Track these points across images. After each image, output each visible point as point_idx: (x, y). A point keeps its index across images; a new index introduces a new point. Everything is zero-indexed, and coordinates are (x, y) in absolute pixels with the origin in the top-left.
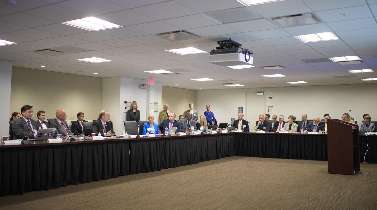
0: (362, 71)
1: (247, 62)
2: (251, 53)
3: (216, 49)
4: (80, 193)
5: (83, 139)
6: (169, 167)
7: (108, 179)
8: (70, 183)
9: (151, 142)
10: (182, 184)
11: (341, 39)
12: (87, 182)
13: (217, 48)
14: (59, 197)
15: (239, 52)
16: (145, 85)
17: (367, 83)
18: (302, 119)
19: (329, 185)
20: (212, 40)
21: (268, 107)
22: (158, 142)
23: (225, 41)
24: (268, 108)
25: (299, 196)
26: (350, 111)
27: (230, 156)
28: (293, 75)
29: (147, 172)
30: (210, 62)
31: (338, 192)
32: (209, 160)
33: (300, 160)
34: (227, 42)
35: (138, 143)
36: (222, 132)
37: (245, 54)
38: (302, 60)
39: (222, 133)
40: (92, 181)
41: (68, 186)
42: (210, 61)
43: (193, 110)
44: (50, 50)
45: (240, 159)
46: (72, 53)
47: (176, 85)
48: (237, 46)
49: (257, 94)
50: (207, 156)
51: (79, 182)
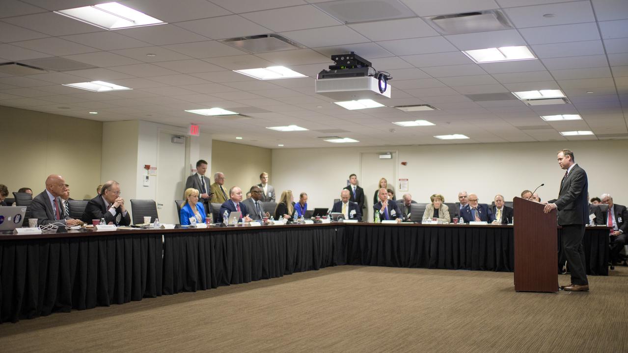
0: (563, 118)
1: (382, 93)
2: (388, 77)
3: (328, 70)
4: (78, 325)
5: (78, 230)
6: (231, 283)
7: (125, 302)
8: (56, 310)
9: (201, 237)
10: (261, 309)
11: (539, 59)
12: (87, 308)
13: (331, 67)
14: (41, 333)
15: (370, 76)
16: (183, 136)
17: (568, 141)
18: (460, 200)
19: (514, 308)
20: (321, 53)
21: (400, 180)
22: (212, 237)
23: (345, 56)
24: (400, 182)
25: (467, 324)
26: (543, 185)
27: (336, 265)
28: (449, 123)
29: (194, 291)
30: (318, 92)
31: (531, 318)
32: (300, 272)
33: (457, 271)
34: (348, 58)
35: (178, 238)
36: (321, 222)
37: (380, 79)
38: (467, 96)
39: (323, 223)
40: (97, 306)
41: (53, 315)
42: (317, 90)
43: (267, 185)
44: (18, 64)
45: (353, 269)
46: (59, 71)
47: (237, 138)
48: (365, 65)
49: (381, 157)
50: (297, 264)
51: (72, 308)
